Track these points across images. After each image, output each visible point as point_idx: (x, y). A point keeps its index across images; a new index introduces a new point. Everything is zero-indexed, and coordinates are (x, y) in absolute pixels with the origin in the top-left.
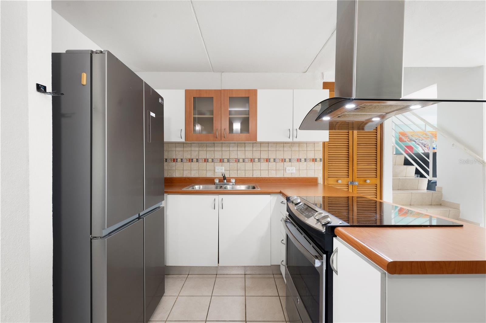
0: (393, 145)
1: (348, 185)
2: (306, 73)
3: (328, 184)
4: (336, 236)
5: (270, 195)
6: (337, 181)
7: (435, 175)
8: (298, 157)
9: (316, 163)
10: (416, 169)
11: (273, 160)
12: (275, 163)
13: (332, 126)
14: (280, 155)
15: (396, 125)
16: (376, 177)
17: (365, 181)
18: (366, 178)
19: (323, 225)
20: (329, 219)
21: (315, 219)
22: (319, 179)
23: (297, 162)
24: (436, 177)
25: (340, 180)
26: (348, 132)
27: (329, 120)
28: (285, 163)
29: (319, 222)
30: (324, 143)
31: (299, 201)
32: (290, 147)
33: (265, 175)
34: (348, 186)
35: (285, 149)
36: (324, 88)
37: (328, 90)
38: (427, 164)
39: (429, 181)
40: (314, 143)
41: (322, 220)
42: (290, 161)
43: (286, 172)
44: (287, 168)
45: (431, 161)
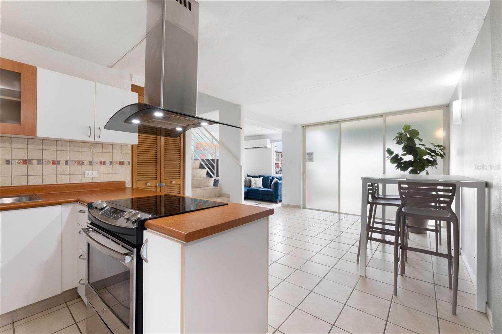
0: (192, 152)
1: (157, 186)
2: (112, 68)
3: (137, 187)
4: (146, 229)
5: (61, 205)
6: (146, 184)
7: (217, 176)
8: (101, 160)
9: (123, 166)
10: (207, 171)
11: (64, 162)
12: (68, 166)
13: (141, 130)
14: (75, 156)
15: (194, 136)
16: (180, 178)
17: (171, 182)
18: (172, 180)
19: (133, 222)
20: (139, 216)
21: (125, 218)
22: (127, 182)
23: (100, 165)
24: (218, 177)
25: (149, 182)
26: (157, 138)
27: (139, 124)
28: (83, 166)
29: (129, 221)
30: (132, 146)
31: (105, 206)
32: (90, 148)
33: (50, 181)
34: (156, 188)
35: (83, 149)
36: (132, 91)
37: (137, 94)
38: (213, 167)
39: (215, 180)
40: (121, 146)
41: (132, 218)
42: (90, 163)
43: (84, 177)
44: (86, 172)
45: (215, 165)
